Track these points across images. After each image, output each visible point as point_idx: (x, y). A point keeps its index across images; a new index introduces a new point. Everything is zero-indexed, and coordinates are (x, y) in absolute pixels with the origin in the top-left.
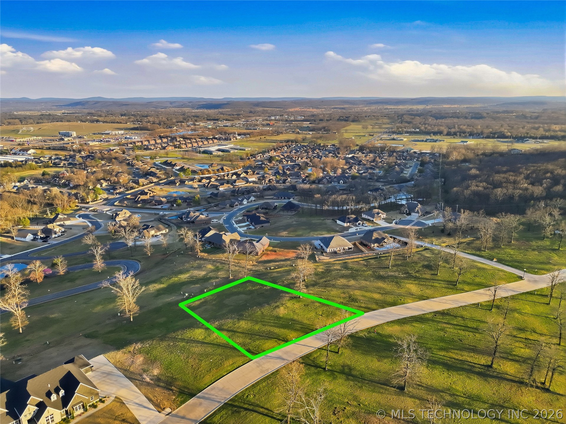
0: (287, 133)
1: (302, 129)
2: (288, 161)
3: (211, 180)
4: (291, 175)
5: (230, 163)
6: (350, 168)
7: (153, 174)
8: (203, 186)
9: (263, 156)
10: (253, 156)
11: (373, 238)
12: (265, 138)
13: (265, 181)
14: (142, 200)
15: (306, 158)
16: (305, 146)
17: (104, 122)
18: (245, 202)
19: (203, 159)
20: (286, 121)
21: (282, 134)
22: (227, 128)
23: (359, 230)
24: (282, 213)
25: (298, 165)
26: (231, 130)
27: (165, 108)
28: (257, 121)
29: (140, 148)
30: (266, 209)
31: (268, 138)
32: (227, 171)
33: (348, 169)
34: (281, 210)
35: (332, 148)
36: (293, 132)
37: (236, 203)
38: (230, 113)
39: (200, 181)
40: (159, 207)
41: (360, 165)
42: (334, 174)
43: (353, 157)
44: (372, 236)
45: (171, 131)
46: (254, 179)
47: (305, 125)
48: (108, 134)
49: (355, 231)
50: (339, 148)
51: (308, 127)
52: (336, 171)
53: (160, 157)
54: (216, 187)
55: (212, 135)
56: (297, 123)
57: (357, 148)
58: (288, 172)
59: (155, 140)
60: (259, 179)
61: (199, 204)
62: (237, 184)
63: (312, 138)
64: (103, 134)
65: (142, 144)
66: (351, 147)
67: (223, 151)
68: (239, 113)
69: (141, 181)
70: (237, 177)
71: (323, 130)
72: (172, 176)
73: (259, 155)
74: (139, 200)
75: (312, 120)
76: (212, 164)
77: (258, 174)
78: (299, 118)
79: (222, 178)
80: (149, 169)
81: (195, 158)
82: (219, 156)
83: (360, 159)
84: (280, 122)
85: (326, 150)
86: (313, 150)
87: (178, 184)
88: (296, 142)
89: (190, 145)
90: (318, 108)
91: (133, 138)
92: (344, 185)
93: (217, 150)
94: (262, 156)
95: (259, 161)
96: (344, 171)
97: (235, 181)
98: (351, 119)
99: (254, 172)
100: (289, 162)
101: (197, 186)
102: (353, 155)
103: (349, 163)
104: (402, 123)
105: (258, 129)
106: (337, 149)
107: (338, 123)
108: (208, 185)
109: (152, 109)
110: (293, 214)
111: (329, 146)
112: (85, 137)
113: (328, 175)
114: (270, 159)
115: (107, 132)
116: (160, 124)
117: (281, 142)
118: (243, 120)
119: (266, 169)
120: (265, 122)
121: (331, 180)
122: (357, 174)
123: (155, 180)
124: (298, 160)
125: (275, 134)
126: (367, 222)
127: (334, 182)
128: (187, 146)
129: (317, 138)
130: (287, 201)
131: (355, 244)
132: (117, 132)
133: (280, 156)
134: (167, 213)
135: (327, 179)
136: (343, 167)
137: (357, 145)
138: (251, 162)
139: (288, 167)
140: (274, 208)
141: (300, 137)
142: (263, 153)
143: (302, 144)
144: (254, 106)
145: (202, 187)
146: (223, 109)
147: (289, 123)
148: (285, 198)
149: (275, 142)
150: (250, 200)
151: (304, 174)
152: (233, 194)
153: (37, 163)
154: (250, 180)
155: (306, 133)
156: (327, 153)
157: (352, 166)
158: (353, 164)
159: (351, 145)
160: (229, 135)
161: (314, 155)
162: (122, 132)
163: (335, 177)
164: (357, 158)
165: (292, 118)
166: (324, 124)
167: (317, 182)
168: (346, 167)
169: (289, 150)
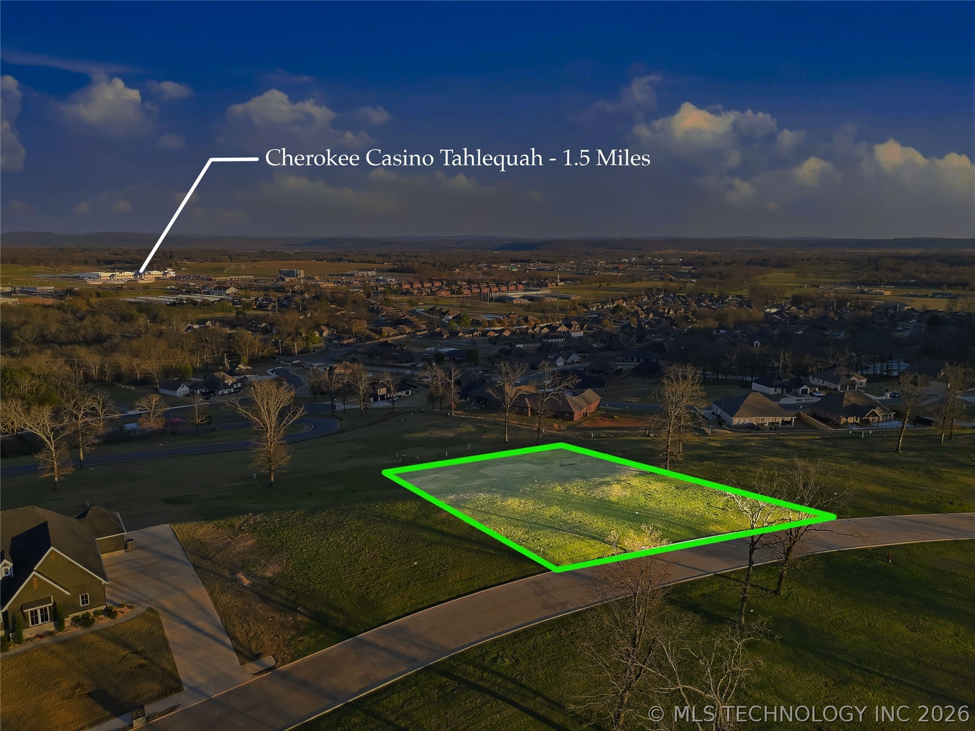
0: (650, 280)
1: (678, 275)
2: (648, 314)
3: (503, 334)
5: (541, 314)
7: (408, 323)
9: (603, 307)
10: (582, 306)
12: (608, 285)
15: (685, 312)
16: (683, 297)
17: (350, 261)
18: (560, 362)
19: (494, 309)
20: (650, 264)
21: (641, 280)
22: (544, 271)
23: (804, 401)
24: (631, 379)
25: (669, 319)
26: (548, 274)
27: (448, 248)
28: (596, 264)
29: (395, 292)
30: (599, 372)
31: (614, 285)
32: (533, 323)
34: (630, 374)
36: (662, 279)
39: (484, 334)
40: (407, 365)
43: (780, 312)
45: (451, 274)
46: (581, 334)
47: (682, 271)
48: (352, 275)
50: (750, 300)
51: (689, 272)
52: (744, 329)
53: (425, 304)
55: (517, 280)
56: (669, 267)
57: (788, 300)
58: (648, 328)
59: (422, 283)
60: (590, 336)
62: (550, 341)
63: (696, 286)
64: (344, 275)
65: (400, 287)
66: (775, 298)
67: (531, 298)
68: (568, 255)
69: (386, 329)
70: (551, 332)
72: (438, 327)
73: (594, 305)
75: (697, 263)
76: (509, 314)
77: (589, 329)
78: (673, 260)
79: (524, 331)
80: (403, 316)
81: (482, 306)
82: (521, 305)
83: (794, 315)
84: (639, 266)
86: (698, 301)
87: (445, 337)
88: (666, 291)
89: (477, 290)
90: (708, 250)
91: (389, 280)
93: (521, 297)
94: (600, 307)
95: (593, 313)
96: (761, 330)
97: (545, 336)
98: (771, 263)
99: (582, 326)
100: (651, 315)
102: (779, 309)
104: (877, 270)
105: (596, 274)
106: (745, 301)
107: (748, 267)
112: (316, 277)
115: (350, 273)
116: (434, 265)
117: (638, 290)
118: (572, 262)
119: (606, 321)
120: (610, 266)
123: (409, 330)
124: (668, 313)
125: (626, 281)
128: (471, 292)
132: (366, 273)
136: (760, 325)
137: (787, 297)
138: (580, 314)
140: (616, 373)
142: (601, 303)
143: (678, 294)
144: (592, 246)
146: (540, 249)
147: (655, 267)
148: (638, 361)
149: (626, 291)
150: (569, 361)
153: (235, 304)
154: (573, 335)
155: (685, 280)
157: (778, 324)
159: (775, 295)
160: (545, 280)
162: (374, 273)
164: (788, 314)
165: (661, 261)
166: (720, 268)
168: (764, 325)
169: (650, 301)
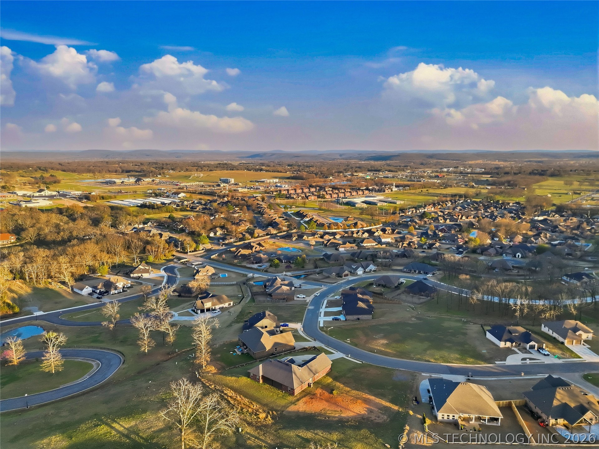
0: (458, 186)
1: (479, 182)
2: (445, 220)
3: (336, 237)
4: (444, 238)
5: (369, 217)
6: (537, 236)
7: (276, 225)
8: (322, 243)
9: (416, 212)
10: (402, 210)
11: (555, 403)
12: (427, 190)
13: (403, 244)
14: (242, 255)
15: (474, 218)
16: (476, 203)
17: (267, 171)
18: (360, 272)
19: (341, 212)
20: (461, 173)
21: (451, 187)
22: (387, 179)
23: (528, 361)
24: (403, 297)
25: (459, 225)
26: (389, 181)
27: (334, 159)
28: (425, 172)
29: (283, 196)
30: (384, 286)
31: (431, 191)
32: (361, 226)
33: (534, 236)
34: (405, 291)
35: (515, 206)
36: (466, 185)
37: (346, 272)
38: (397, 165)
39: (322, 237)
40: (255, 266)
41: (555, 232)
42: (510, 241)
43: (545, 220)
44: (553, 397)
45: (325, 181)
46: (389, 240)
47: (482, 179)
48: (264, 182)
49: (519, 363)
50: (524, 208)
51: (487, 180)
52: (513, 238)
53: (297, 207)
54: (336, 246)
55: (365, 186)
56: (474, 175)
57: (554, 208)
58: (441, 234)
59: (302, 189)
60: (396, 241)
61: (303, 267)
62: (365, 245)
63: (488, 193)
64: (258, 182)
65: (288, 192)
66: (544, 206)
67: (369, 203)
68: (407, 165)
69: (259, 232)
70: (369, 236)
71: (506, 184)
72: (295, 228)
73: (411, 210)
74: (239, 254)
75: (494, 173)
76: (348, 217)
77: (399, 233)
78: (478, 170)
79: (350, 235)
80: (275, 219)
81: (334, 209)
83: (555, 224)
84: (453, 174)
85: (506, 209)
86: (486, 208)
87: (294, 239)
88: (466, 197)
89: (335, 196)
90: (506, 161)
91: (283, 186)
92: (522, 260)
93: (362, 202)
94: (414, 211)
95: (408, 217)
96: (526, 238)
97: (363, 241)
98: (549, 172)
99: (393, 231)
100: (448, 220)
101: (314, 243)
102: (545, 217)
103: (537, 228)
105: (422, 181)
106: (521, 208)
107: (529, 177)
108: (327, 243)
109: (321, 160)
110: (422, 301)
111: (511, 204)
112: (240, 184)
113: (499, 242)
114: (422, 216)
115: (263, 180)
116: (316, 174)
117: (445, 196)
118: (409, 171)
119: (412, 228)
120: (433, 175)
121: (501, 250)
122: (547, 246)
123: (274, 231)
124: (461, 218)
125: (441, 187)
126: (551, 346)
127: (507, 254)
128: (331, 197)
129: (496, 194)
130: (421, 277)
131: (506, 409)
132: (271, 181)
133: (439, 212)
134: (256, 276)
135: (496, 249)
136: (526, 234)
137: (554, 205)
138: (397, 218)
139: (443, 227)
140: (396, 287)
141: (472, 191)
142: (416, 208)
143: (474, 200)
144: (428, 158)
145: (320, 245)
146: (392, 161)
147: (464, 176)
148: (419, 273)
149: (437, 196)
150: (367, 270)
151: (462, 238)
152: (352, 258)
154: (383, 240)
155: (482, 187)
156: (506, 212)
157: (541, 233)
158: (543, 229)
159: (544, 204)
160: (385, 186)
161: (486, 214)
162: (277, 180)
163: (511, 247)
164: (551, 221)
165: (469, 170)
166: (509, 178)
167: (479, 251)
168: (530, 233)
169: (452, 206)
